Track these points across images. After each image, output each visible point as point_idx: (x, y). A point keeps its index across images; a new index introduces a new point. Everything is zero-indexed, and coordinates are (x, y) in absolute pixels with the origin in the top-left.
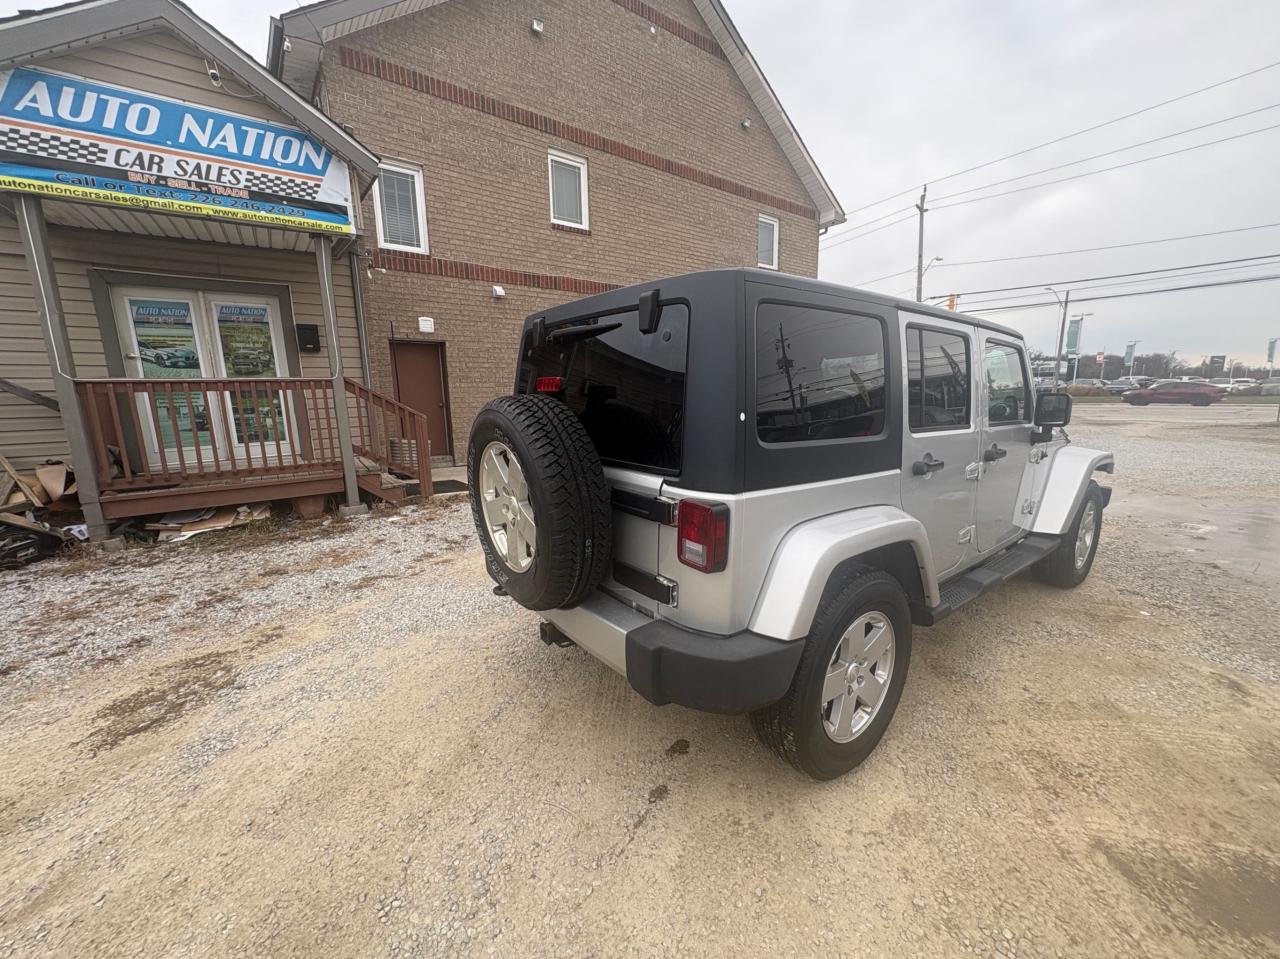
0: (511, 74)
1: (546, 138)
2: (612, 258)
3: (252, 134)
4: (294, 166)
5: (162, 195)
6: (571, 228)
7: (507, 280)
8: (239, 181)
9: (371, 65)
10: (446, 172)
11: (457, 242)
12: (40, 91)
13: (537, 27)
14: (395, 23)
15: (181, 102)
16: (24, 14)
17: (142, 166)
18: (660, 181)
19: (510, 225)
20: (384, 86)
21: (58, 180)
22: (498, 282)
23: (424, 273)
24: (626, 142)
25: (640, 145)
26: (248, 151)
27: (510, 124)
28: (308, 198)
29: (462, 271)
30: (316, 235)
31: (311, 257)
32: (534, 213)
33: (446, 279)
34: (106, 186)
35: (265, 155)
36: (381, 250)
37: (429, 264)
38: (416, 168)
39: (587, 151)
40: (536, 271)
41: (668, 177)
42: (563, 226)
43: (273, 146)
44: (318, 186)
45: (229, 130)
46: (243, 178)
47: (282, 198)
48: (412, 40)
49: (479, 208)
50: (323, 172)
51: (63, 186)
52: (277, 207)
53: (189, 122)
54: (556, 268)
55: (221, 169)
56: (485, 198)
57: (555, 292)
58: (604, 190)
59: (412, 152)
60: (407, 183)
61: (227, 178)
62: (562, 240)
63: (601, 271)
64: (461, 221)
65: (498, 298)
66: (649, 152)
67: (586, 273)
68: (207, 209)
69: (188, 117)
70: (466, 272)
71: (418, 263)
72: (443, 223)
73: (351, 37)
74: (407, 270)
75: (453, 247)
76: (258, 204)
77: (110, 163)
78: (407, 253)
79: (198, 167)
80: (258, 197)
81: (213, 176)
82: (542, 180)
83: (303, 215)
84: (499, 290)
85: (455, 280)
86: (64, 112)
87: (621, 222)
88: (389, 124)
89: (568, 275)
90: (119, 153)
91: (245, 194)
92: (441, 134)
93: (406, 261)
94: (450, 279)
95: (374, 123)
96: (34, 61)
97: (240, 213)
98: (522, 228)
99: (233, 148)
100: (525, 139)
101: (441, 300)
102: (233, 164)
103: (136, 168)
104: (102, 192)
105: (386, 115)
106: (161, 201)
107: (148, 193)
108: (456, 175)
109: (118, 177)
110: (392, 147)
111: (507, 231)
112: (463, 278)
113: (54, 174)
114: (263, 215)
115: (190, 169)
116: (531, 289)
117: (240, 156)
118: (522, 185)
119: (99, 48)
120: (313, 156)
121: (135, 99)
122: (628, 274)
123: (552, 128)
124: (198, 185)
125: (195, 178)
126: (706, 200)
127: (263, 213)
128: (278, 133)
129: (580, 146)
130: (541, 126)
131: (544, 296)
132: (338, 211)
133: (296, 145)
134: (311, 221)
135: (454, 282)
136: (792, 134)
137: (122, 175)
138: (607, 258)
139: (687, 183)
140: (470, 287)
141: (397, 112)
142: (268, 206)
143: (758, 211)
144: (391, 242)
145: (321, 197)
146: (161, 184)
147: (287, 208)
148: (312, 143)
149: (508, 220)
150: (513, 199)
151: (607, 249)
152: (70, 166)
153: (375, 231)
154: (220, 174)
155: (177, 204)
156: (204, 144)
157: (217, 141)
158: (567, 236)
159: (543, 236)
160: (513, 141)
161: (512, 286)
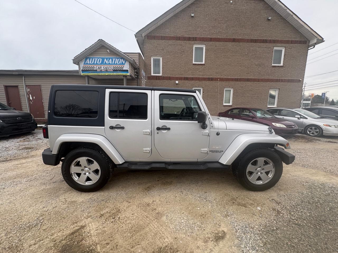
0: (185, 29)
1: (193, 42)
2: (211, 70)
3: (114, 59)
4: (120, 64)
5: (101, 73)
6: (198, 64)
7: (180, 79)
8: (111, 68)
9: (153, 37)
10: (167, 56)
11: (168, 72)
12: (88, 60)
13: (192, 15)
14: (159, 27)
15: (104, 57)
16: (86, 49)
17: (99, 69)
18: (230, 45)
19: (181, 66)
20: (155, 41)
21: (89, 73)
22: (177, 80)
23: (160, 80)
24: (219, 37)
25: (224, 36)
26: (113, 63)
27: (183, 41)
28: (122, 69)
29: (169, 78)
30: (124, 76)
31: (123, 80)
32: (188, 62)
33: (165, 81)
34: (94, 73)
35: (116, 63)
36: (152, 76)
37: (161, 78)
38: (160, 57)
39: (205, 42)
40: (187, 76)
41: (233, 43)
42: (196, 64)
43: (117, 61)
44: (123, 67)
45: (111, 60)
46: (112, 68)
47: (118, 70)
48: (162, 29)
49: (174, 63)
50: (124, 64)
51: (90, 74)
52: (117, 72)
53: (105, 60)
54: (193, 75)
55: (109, 67)
56: (176, 61)
57: (192, 81)
58: (210, 52)
59: (160, 54)
60: (159, 60)
61: (110, 68)
62: (196, 67)
63: (207, 74)
64: (169, 67)
65: (177, 84)
66: (227, 37)
67: (202, 75)
68: (107, 74)
69: (105, 59)
70: (170, 78)
71: (159, 78)
72: (165, 68)
73: (150, 33)
74: (156, 79)
75: (167, 73)
76: (114, 72)
77: (95, 69)
78: (157, 76)
79: (106, 67)
80: (114, 71)
81: (108, 68)
82: (191, 53)
83: (121, 73)
84: (177, 82)
85: (167, 80)
86: (90, 63)
87: (215, 60)
88: (156, 49)
89: (197, 76)
90: (96, 67)
91: (112, 71)
92: (166, 48)
93: (156, 77)
94: (166, 81)
95: (153, 49)
96: (88, 56)
97: (111, 74)
98: (185, 66)
99: (111, 63)
100: (187, 44)
101: (163, 85)
102: (111, 66)
103: (98, 69)
104: (94, 74)
105: (155, 47)
106: (101, 74)
107: (99, 73)
108: (169, 57)
109: (96, 71)
110: (156, 53)
111: (180, 68)
112: (169, 80)
113: (88, 72)
114: (115, 74)
115: (105, 68)
116: (186, 81)
117: (112, 64)
118: (185, 56)
119: (95, 51)
120: (123, 61)
121: (98, 58)
122: (216, 74)
123: (195, 39)
124: (106, 70)
125: (105, 69)
126: (249, 47)
127: (115, 73)
128: (118, 58)
129: (203, 42)
130: (192, 39)
131: (189, 82)
132: (127, 71)
133: (121, 60)
134: (122, 74)
135: (167, 81)
136: (292, 16)
137: (96, 70)
138: (209, 70)
139: (241, 44)
140: (170, 82)
141: (157, 46)
142: (116, 72)
143: (274, 46)
144: (155, 74)
145: (124, 69)
146: (101, 71)
147: (119, 72)
148: (123, 59)
149: (181, 65)
150: (183, 59)
151: (210, 68)
152: (91, 70)
153: (151, 72)
154: (109, 68)
155: (103, 74)
156: (107, 63)
157: (109, 62)
158: (197, 66)
159: (190, 67)
160: (184, 45)
161: (181, 81)
